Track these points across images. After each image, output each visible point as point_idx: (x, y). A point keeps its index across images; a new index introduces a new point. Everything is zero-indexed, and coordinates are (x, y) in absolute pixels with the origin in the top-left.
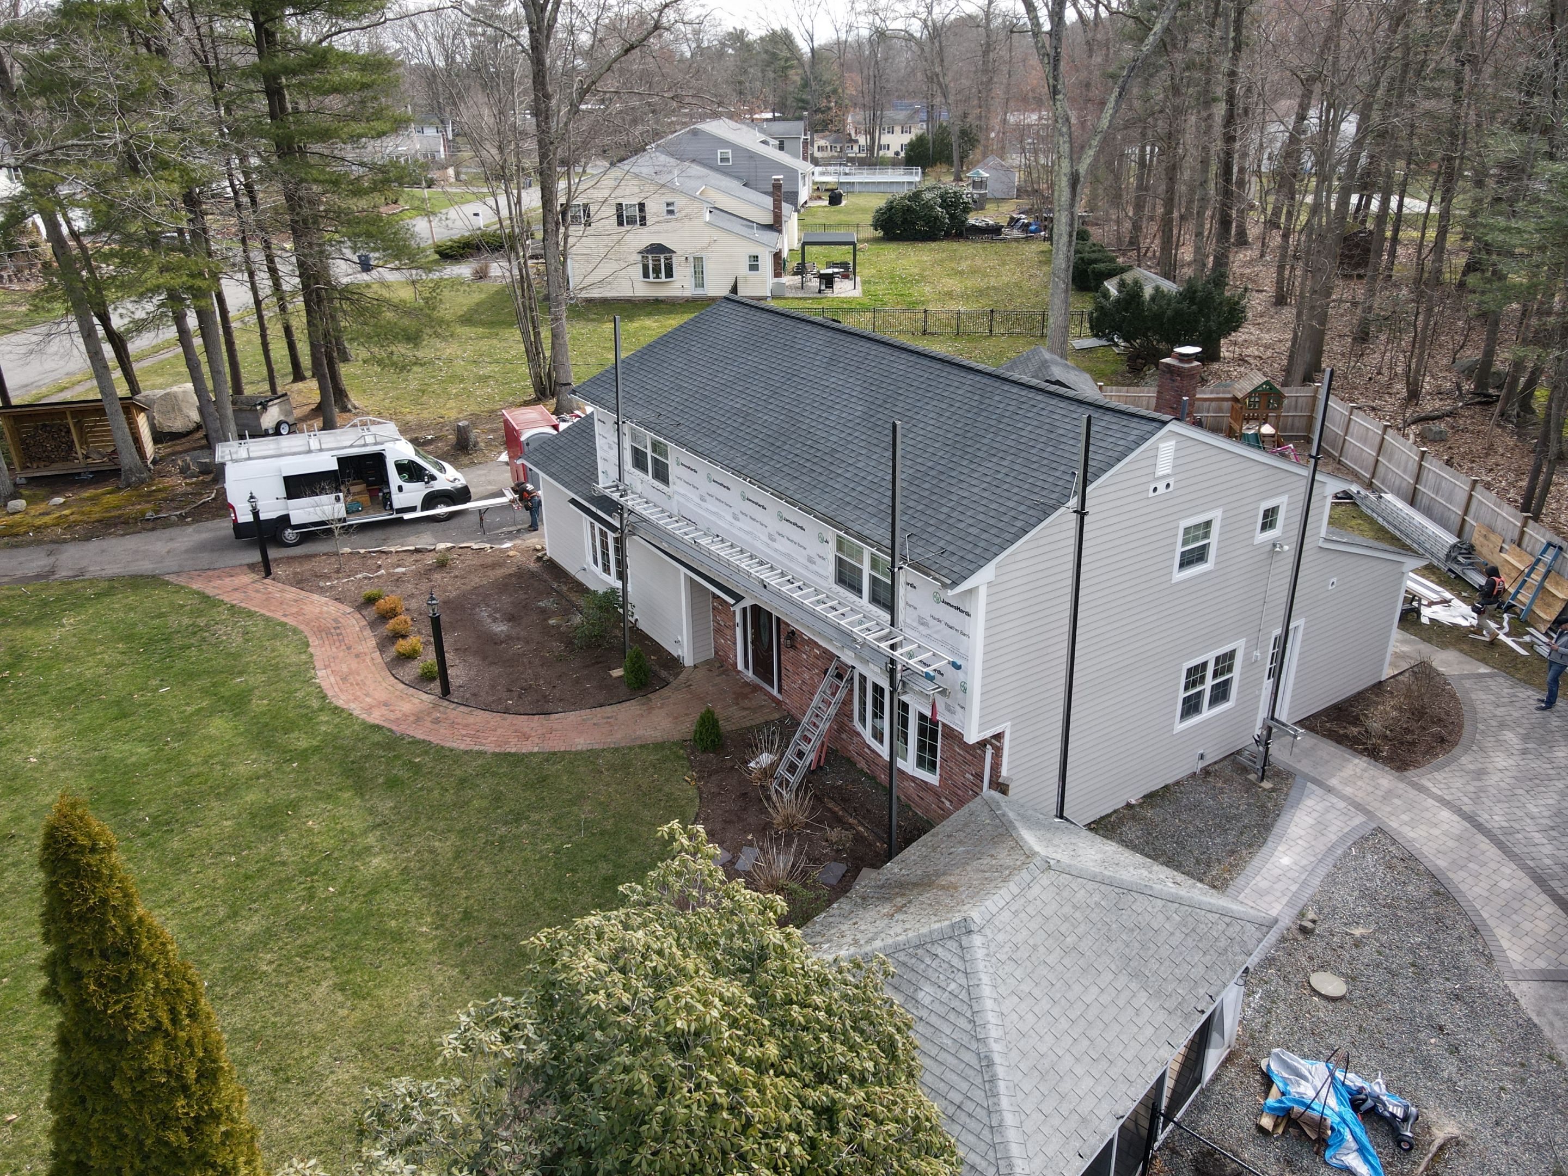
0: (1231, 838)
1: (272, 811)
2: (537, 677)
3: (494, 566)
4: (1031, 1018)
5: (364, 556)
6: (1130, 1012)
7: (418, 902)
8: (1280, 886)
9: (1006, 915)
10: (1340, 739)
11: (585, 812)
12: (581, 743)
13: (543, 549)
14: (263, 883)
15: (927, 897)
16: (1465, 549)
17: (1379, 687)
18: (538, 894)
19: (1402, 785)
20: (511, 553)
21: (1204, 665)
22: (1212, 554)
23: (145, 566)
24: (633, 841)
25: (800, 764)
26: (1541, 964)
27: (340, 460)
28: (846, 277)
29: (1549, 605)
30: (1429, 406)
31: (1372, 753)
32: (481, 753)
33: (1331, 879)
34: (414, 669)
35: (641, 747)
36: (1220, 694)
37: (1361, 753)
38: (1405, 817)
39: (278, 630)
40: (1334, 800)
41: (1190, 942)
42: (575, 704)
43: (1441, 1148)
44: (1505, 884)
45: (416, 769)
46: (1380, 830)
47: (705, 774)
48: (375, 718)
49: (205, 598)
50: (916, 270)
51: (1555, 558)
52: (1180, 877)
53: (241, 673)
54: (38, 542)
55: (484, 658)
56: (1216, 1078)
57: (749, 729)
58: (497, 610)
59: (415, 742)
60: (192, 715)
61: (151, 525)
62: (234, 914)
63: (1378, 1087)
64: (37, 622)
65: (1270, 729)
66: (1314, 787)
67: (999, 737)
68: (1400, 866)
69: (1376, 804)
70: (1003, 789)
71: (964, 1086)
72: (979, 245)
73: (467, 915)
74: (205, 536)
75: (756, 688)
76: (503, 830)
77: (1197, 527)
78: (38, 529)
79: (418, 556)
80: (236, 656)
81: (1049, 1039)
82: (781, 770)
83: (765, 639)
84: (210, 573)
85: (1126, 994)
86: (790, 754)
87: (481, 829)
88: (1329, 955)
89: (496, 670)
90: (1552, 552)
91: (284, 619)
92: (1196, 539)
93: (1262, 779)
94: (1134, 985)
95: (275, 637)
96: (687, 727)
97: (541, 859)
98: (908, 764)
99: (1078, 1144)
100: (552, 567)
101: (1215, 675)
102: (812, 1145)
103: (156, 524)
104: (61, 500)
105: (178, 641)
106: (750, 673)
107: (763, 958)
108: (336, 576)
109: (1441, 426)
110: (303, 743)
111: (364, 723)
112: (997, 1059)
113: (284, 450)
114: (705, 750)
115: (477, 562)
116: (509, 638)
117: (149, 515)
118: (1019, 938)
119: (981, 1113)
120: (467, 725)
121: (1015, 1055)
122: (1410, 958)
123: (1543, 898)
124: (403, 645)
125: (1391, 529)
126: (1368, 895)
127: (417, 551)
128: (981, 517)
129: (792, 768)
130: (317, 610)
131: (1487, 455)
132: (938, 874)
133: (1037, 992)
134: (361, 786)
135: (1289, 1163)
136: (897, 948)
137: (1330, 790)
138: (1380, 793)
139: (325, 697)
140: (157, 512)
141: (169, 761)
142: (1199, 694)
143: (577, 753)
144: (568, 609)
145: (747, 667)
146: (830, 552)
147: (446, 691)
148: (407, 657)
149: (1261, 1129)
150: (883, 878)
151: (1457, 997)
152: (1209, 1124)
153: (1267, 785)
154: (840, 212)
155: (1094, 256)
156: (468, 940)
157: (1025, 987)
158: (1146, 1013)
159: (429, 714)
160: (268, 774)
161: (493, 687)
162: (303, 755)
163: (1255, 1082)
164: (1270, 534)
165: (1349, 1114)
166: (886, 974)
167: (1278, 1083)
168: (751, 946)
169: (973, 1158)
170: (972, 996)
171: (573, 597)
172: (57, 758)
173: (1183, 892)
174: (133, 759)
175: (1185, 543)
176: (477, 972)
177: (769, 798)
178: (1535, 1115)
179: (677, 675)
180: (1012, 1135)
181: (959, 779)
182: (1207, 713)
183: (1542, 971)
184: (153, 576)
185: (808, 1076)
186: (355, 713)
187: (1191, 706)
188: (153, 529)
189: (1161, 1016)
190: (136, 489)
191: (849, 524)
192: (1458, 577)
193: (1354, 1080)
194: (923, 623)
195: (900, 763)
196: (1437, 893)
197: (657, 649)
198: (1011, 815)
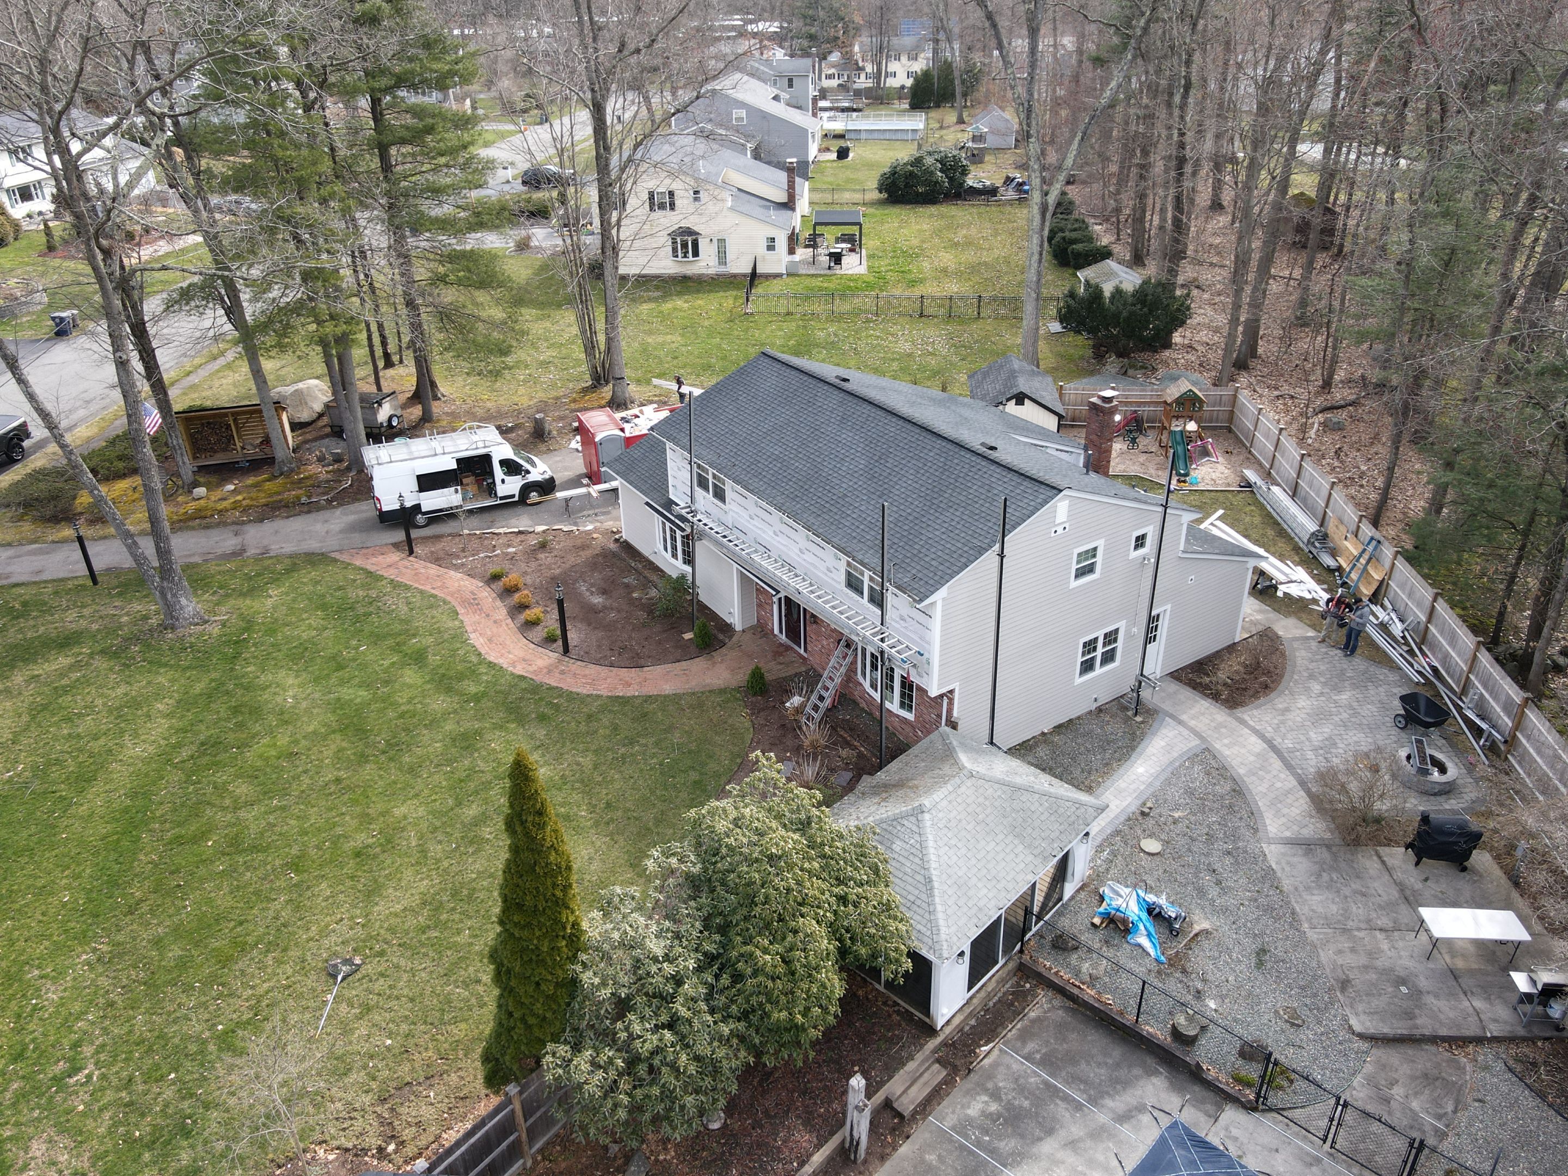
0: (1108, 756)
1: (464, 736)
2: (630, 637)
3: (583, 547)
4: (955, 858)
5: (480, 537)
6: (1013, 855)
7: (576, 797)
8: (1133, 787)
9: (945, 803)
10: (1196, 686)
11: (676, 737)
12: (668, 688)
13: (619, 532)
14: (472, 785)
15: (900, 793)
16: (1322, 537)
17: (1232, 648)
18: (652, 792)
19: (1229, 719)
20: (595, 536)
21: (1096, 639)
22: (1098, 568)
23: (313, 545)
24: (711, 757)
25: (821, 705)
26: (1288, 834)
27: (459, 461)
28: (852, 250)
29: (1369, 583)
30: (1339, 394)
31: (1215, 697)
32: (598, 696)
33: (1168, 782)
34: (539, 633)
35: (710, 691)
36: (1109, 657)
37: (1208, 696)
38: (1226, 741)
39: (432, 602)
40: (1181, 729)
41: (1053, 818)
42: (659, 660)
43: (1196, 935)
44: (1279, 785)
45: (557, 707)
46: (1207, 749)
47: (756, 711)
48: (519, 670)
49: (369, 573)
50: (915, 242)
51: (1375, 548)
52: (1055, 781)
53: (414, 636)
54: (222, 524)
55: (589, 625)
56: (1072, 898)
57: (784, 679)
58: (592, 585)
59: (551, 688)
60: (389, 667)
61: (306, 509)
62: (459, 804)
63: (1162, 901)
64: (251, 592)
65: (1140, 683)
66: (1170, 720)
67: (951, 692)
68: (1215, 773)
69: (1210, 732)
70: (954, 726)
71: (917, 892)
72: (974, 210)
73: (608, 805)
74: (352, 518)
75: (788, 648)
76: (623, 750)
77: (1087, 552)
78: (220, 512)
79: (522, 537)
80: (407, 622)
81: (964, 869)
82: (808, 709)
83: (795, 616)
84: (364, 551)
85: (1012, 846)
86: (814, 698)
87: (608, 750)
88: (1156, 830)
89: (600, 634)
90: (1374, 543)
91: (433, 591)
92: (1086, 559)
93: (1136, 715)
94: (1016, 842)
95: (431, 607)
96: (741, 677)
97: (651, 769)
98: (894, 706)
99: (975, 920)
100: (627, 547)
101: (1104, 645)
102: (835, 913)
103: (310, 508)
104: (231, 487)
105: (361, 610)
106: (784, 637)
107: (809, 823)
108: (462, 554)
109: (1343, 415)
110: (473, 689)
111: (512, 674)
112: (934, 878)
113: (416, 455)
114: (755, 694)
115: (569, 543)
116: (605, 607)
117: (304, 499)
118: (952, 815)
119: (924, 905)
120: (585, 676)
121: (944, 876)
122: (1205, 831)
123: (1302, 793)
124: (529, 614)
125: (1275, 515)
126: (1190, 792)
127: (520, 532)
128: (940, 553)
129: (816, 708)
130: (456, 584)
131: (1372, 443)
132: (908, 780)
133: (959, 845)
134: (521, 720)
135: (1106, 942)
136: (882, 821)
137: (1180, 722)
138: (1213, 724)
139: (480, 654)
140: (309, 497)
141: (384, 701)
142: (1093, 659)
143: (666, 696)
144: (646, 584)
145: (781, 632)
146: (843, 567)
147: (566, 650)
148: (531, 624)
149: (1093, 924)
150: (875, 782)
151: (1229, 853)
152: (1065, 923)
153: (1138, 719)
154: (847, 167)
155: (1074, 235)
156: (612, 820)
157: (953, 842)
158: (1022, 856)
159: (557, 667)
160: (455, 712)
161: (599, 646)
162: (477, 698)
163: (1096, 899)
164: (1141, 551)
165: (1144, 915)
166: (874, 833)
167: (1107, 900)
168: (803, 816)
169: (919, 927)
170: (922, 846)
171: (647, 573)
172: (305, 699)
173: (1052, 790)
174: (358, 700)
175: (1078, 562)
176: (621, 839)
177: (800, 728)
178: (1258, 919)
179: (731, 637)
180: (940, 916)
181: (927, 717)
182: (1099, 671)
183: (1286, 838)
184: (322, 554)
185: (833, 882)
186: (505, 666)
187: (1087, 666)
188: (309, 512)
189: (1031, 858)
190: (288, 477)
191: (855, 554)
192: (1314, 557)
193: (1151, 898)
194: (902, 619)
195: (888, 705)
196: (1234, 790)
197: (713, 616)
198: (955, 743)
